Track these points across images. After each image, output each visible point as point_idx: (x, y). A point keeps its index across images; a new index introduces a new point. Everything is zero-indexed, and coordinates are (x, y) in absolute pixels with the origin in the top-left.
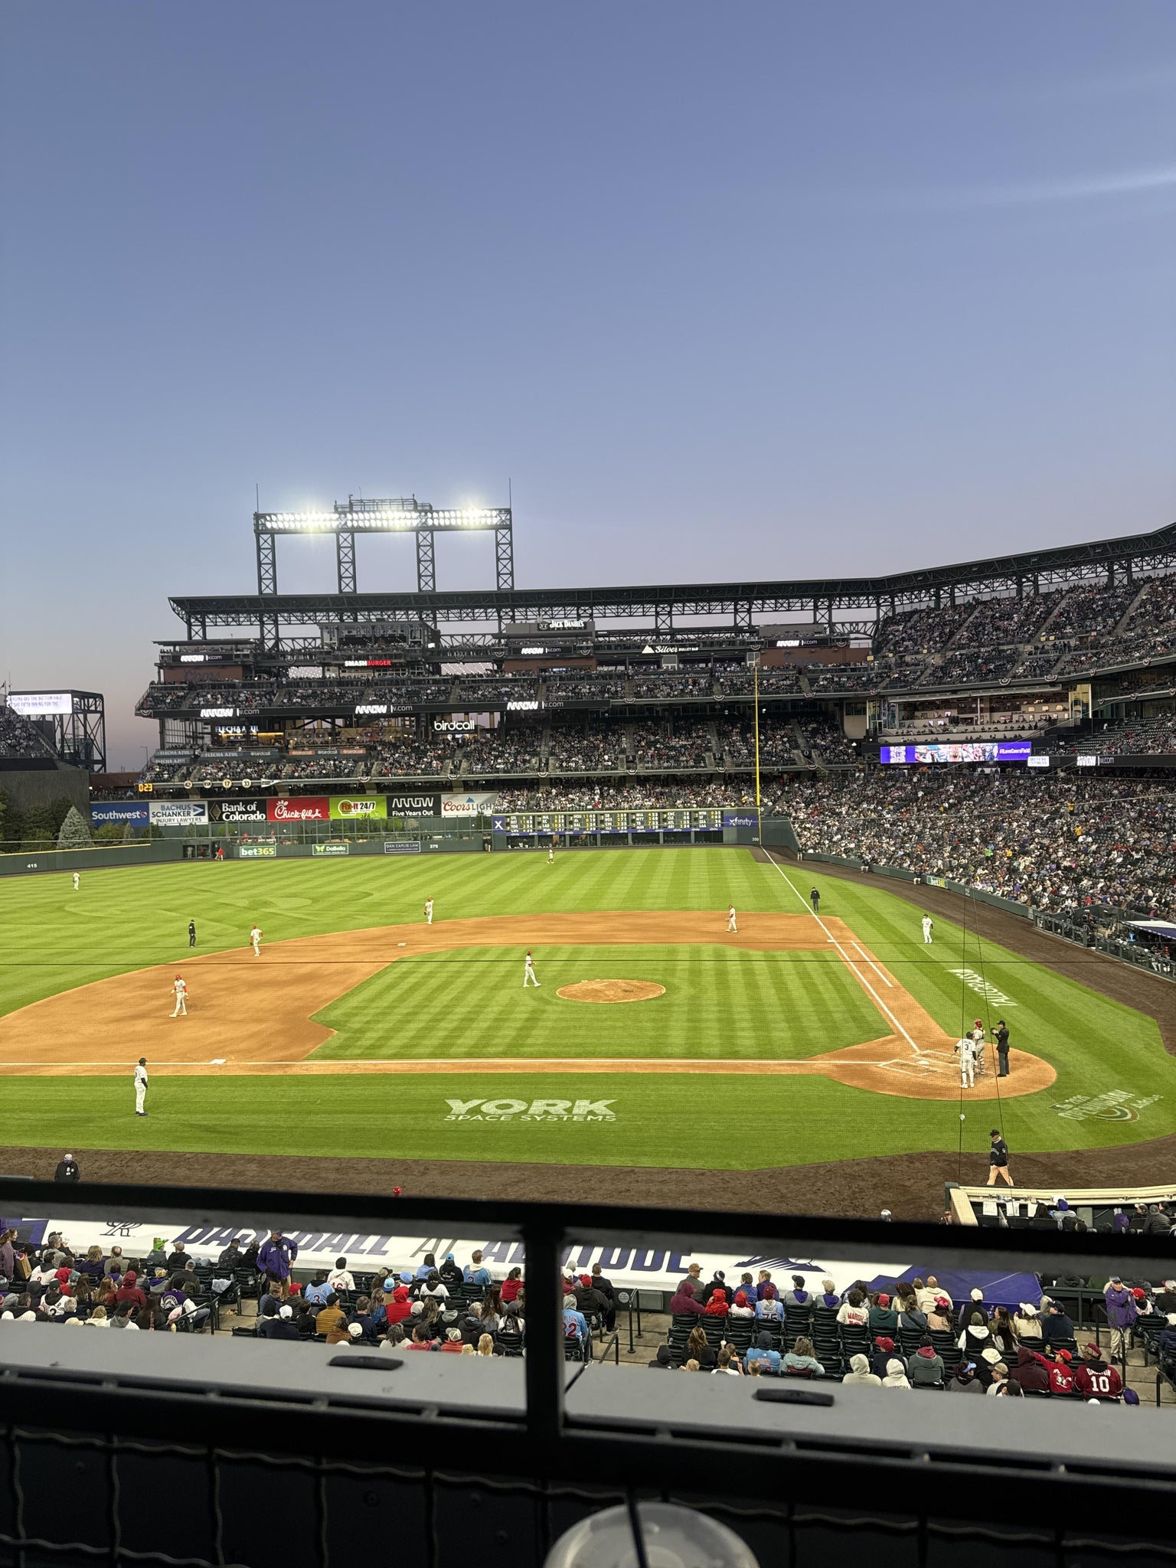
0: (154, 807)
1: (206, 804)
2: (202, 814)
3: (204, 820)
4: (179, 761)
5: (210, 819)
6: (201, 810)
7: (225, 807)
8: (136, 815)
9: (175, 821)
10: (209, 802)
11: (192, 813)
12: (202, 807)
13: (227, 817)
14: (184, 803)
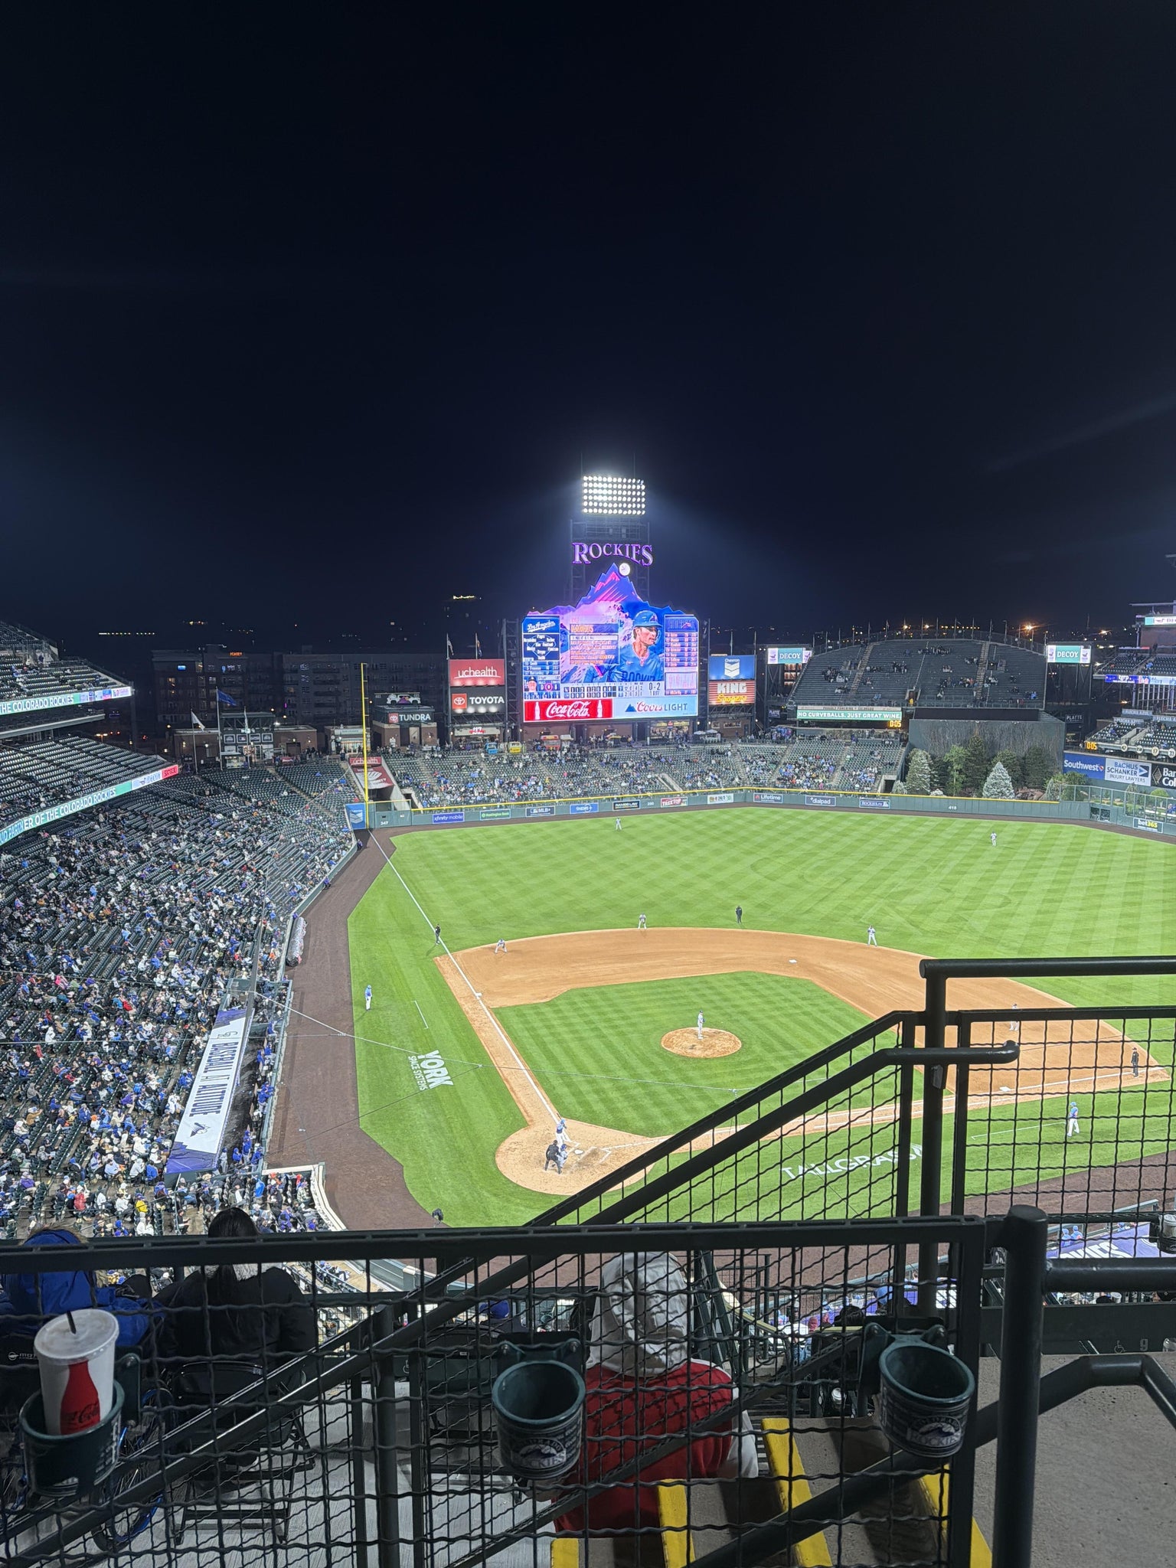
0: (1110, 762)
1: (1150, 766)
2: (1146, 775)
3: (1147, 782)
4: (1133, 722)
5: (1153, 784)
6: (1145, 772)
7: (1165, 771)
8: (1095, 768)
9: (1125, 779)
10: (1153, 765)
11: (1139, 774)
12: (1146, 768)
13: (1167, 781)
14: (1133, 763)
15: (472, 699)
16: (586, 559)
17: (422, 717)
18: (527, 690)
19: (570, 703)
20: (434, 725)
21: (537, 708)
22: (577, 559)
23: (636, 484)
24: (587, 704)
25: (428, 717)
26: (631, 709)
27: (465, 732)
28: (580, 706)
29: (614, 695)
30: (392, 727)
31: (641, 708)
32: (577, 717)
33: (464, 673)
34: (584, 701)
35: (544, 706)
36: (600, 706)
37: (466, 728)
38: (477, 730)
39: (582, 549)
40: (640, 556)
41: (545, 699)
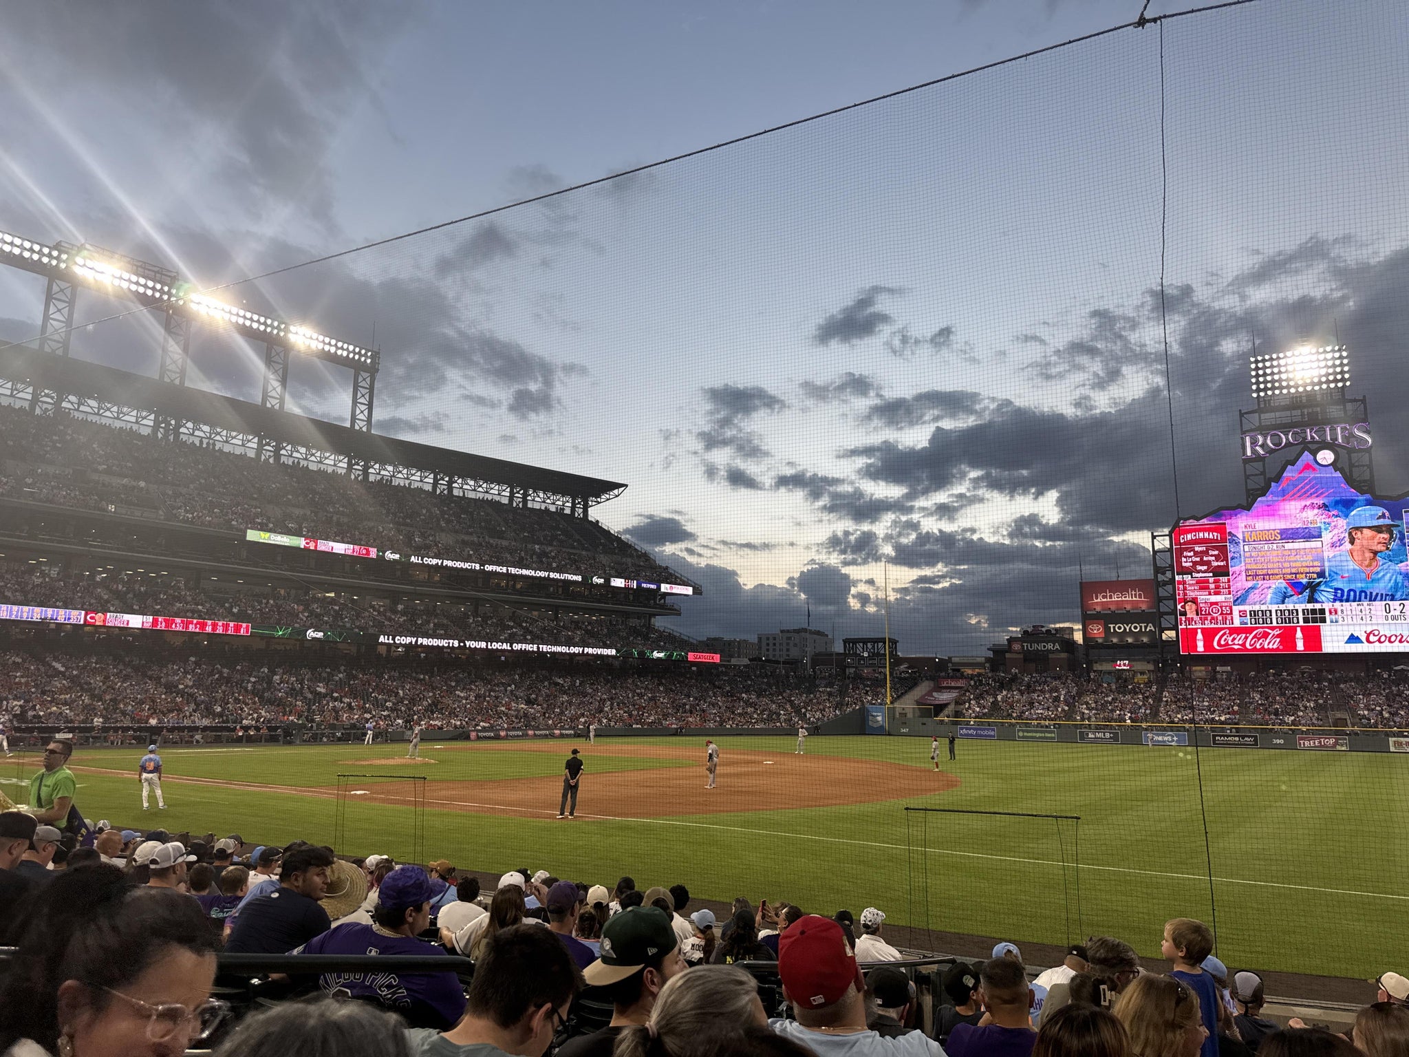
15: (1112, 626)
16: (1262, 452)
17: (1050, 646)
18: (1184, 614)
19: (1248, 631)
20: (1064, 655)
21: (1200, 636)
22: (1249, 453)
23: (1333, 351)
24: (1277, 632)
25: (1057, 646)
26: (1353, 639)
27: (1106, 667)
28: (1266, 635)
29: (1324, 621)
30: (1015, 656)
31: (1372, 638)
32: (1263, 649)
33: (1100, 596)
34: (1273, 628)
35: (1209, 635)
36: (1299, 634)
37: (1107, 661)
38: (1123, 665)
39: (1254, 443)
40: (1349, 437)
41: (1208, 625)
